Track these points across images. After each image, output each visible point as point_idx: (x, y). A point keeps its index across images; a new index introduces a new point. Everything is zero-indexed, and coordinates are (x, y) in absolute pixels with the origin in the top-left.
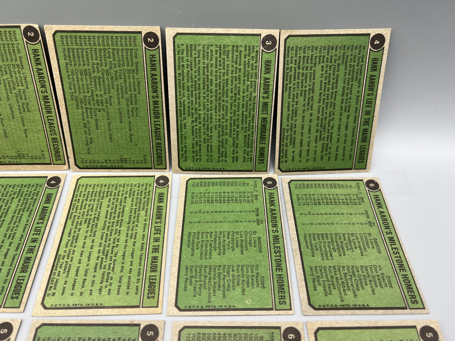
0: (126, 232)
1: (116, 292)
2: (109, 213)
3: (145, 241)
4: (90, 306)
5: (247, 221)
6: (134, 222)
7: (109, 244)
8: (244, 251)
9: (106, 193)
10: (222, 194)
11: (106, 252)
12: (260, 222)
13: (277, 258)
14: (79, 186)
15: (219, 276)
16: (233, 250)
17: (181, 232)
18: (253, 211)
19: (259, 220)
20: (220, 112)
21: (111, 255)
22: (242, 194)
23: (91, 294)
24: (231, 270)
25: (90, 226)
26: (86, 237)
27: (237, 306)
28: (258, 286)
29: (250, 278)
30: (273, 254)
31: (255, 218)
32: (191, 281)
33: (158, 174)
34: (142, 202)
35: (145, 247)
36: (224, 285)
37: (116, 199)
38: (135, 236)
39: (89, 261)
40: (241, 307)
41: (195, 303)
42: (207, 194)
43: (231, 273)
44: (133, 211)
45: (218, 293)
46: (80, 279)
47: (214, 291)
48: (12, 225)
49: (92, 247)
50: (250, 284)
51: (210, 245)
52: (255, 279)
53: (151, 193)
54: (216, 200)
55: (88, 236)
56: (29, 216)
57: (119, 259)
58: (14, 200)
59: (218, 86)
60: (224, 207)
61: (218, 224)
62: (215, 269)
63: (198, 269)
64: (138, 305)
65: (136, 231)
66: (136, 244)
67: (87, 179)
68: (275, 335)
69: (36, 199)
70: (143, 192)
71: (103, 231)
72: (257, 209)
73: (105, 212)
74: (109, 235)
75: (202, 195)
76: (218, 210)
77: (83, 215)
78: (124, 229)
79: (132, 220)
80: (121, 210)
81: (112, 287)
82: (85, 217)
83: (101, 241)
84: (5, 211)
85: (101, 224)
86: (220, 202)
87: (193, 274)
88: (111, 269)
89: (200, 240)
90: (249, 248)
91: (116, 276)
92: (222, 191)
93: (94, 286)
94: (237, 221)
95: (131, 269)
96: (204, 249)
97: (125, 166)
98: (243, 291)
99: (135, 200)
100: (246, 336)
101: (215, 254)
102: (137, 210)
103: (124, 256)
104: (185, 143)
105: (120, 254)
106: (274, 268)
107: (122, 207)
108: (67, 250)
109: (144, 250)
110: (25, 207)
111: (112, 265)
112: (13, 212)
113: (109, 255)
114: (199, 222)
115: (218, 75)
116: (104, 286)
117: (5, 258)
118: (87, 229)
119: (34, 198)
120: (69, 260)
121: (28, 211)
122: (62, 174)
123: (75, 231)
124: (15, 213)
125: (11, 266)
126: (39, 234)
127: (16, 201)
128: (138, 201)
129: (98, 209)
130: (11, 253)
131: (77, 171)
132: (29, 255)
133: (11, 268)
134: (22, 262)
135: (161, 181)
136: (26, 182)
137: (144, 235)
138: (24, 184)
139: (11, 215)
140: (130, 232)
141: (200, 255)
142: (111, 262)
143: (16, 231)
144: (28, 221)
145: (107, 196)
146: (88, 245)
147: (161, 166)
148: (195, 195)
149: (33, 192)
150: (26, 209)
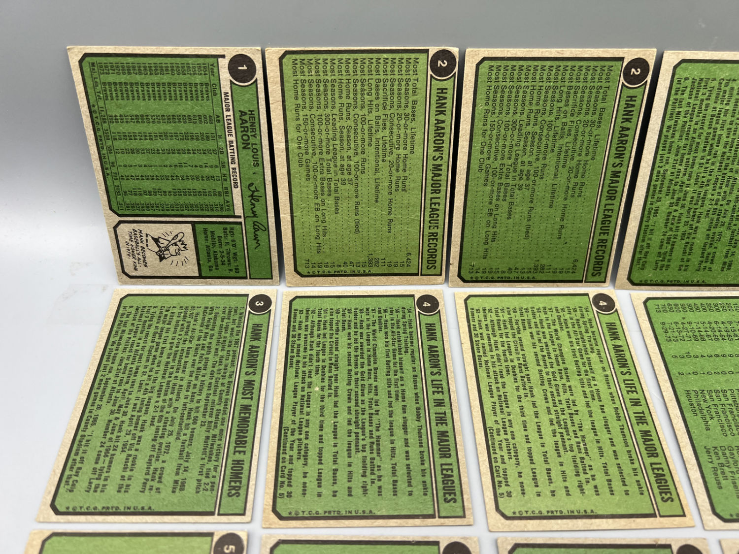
0: (580, 389)
1: (607, 490)
2: (540, 357)
3: (618, 405)
4: (576, 513)
6: (586, 372)
7: (563, 410)
9: (520, 323)
10: (713, 325)
11: (562, 423)
14: (472, 312)
17: (671, 389)
20: (721, 188)
21: (574, 428)
23: (568, 494)
25: (519, 379)
26: (519, 398)
32: (723, 473)
33: (593, 290)
34: (586, 338)
35: (622, 415)
37: (541, 334)
38: (599, 397)
39: (541, 438)
42: (687, 326)
44: (578, 354)
46: (540, 469)
48: (392, 377)
51: (732, 412)
53: (594, 324)
54: (708, 336)
55: (523, 396)
56: (413, 361)
57: (590, 437)
58: (378, 334)
59: (728, 147)
60: (727, 347)
61: (728, 377)
63: (727, 452)
64: (653, 512)
65: (596, 388)
66: (606, 410)
67: (480, 299)
69: (411, 333)
70: (581, 322)
71: (544, 387)
73: (533, 354)
75: (680, 326)
76: (719, 352)
77: (499, 360)
78: (575, 383)
79: (583, 369)
80: (558, 352)
81: (598, 483)
82: (504, 364)
83: (547, 405)
84: (371, 353)
85: (534, 375)
86: (717, 339)
87: (722, 460)
88: (583, 451)
89: (710, 403)
91: (595, 463)
92: (712, 320)
93: (568, 479)
95: (615, 452)
96: (723, 419)
97: (539, 278)
99: (572, 334)
103: (594, 429)
104: (650, 239)
105: (587, 426)
107: (556, 347)
108: (499, 418)
109: (622, 418)
110: (401, 346)
111: (582, 445)
112: (384, 355)
113: (571, 429)
115: (733, 129)
116: (584, 481)
117: (406, 432)
118: (516, 384)
119: (408, 331)
120: (509, 436)
121: (406, 352)
122: (436, 290)
123: (498, 388)
124: (388, 356)
125: (421, 446)
126: (443, 393)
127: (380, 335)
128: (579, 337)
129: (519, 349)
130: (412, 424)
131: (459, 286)
132: (443, 428)
133: (422, 449)
134: (436, 440)
135: (602, 303)
136: (384, 304)
137: (611, 394)
138: (383, 308)
139: (384, 360)
140: (587, 390)
141: (720, 428)
142: (577, 440)
143: (404, 388)
144: (414, 369)
145: (525, 328)
146: (529, 411)
147: (597, 278)
148: (667, 326)
149: (402, 321)
150: (403, 350)
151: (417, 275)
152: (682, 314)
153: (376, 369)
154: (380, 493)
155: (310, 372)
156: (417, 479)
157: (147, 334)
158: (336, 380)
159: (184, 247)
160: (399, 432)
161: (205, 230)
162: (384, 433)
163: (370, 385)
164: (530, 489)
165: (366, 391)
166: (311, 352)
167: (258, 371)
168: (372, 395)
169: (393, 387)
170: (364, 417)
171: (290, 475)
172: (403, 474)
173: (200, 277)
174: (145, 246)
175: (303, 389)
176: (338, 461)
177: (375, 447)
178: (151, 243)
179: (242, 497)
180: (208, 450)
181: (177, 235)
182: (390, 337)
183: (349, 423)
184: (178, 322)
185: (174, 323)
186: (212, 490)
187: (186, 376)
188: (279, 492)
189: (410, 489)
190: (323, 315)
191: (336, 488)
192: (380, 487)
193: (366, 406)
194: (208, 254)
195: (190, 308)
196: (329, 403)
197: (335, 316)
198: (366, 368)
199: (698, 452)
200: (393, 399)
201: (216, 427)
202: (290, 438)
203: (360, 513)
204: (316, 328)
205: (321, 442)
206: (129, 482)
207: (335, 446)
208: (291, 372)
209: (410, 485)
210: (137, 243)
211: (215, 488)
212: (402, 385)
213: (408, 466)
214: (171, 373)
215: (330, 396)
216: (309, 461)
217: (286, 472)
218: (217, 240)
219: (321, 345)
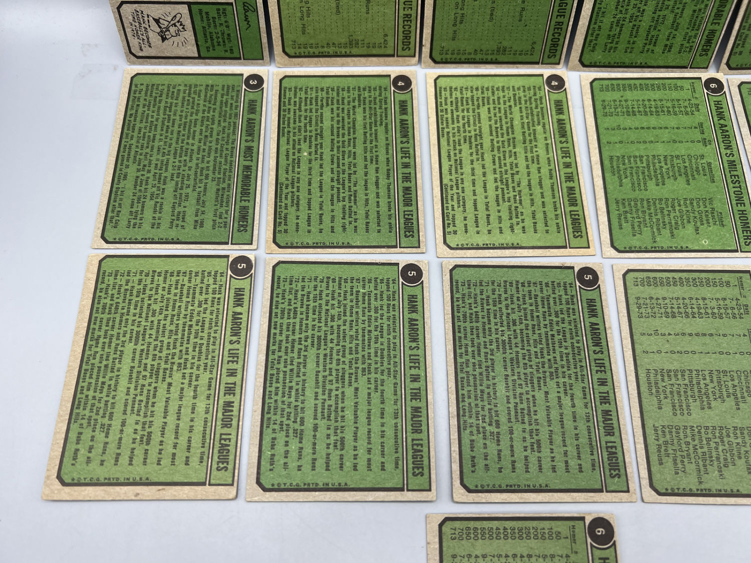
0: (523, 155)
1: (532, 230)
2: (494, 129)
3: (552, 167)
4: (505, 246)
5: (689, 140)
6: (531, 141)
7: (506, 171)
8: (691, 180)
9: (480, 100)
10: (647, 103)
11: (504, 180)
12: (707, 143)
13: (736, 189)
14: (440, 90)
15: (662, 212)
16: (676, 179)
17: (598, 155)
18: (696, 128)
19: (705, 139)
21: (513, 185)
22: (676, 103)
23: (501, 232)
24: (676, 204)
25: (474, 146)
26: (472, 161)
27: (691, 247)
28: (715, 224)
29: (703, 215)
30: (731, 185)
31: (699, 137)
32: (626, 218)
33: (547, 72)
34: (535, 113)
35: (554, 174)
36: (670, 223)
37: (497, 109)
38: (538, 161)
39: (486, 192)
40: (697, 248)
41: (636, 242)
42: (623, 103)
43: (677, 208)
44: (526, 126)
45: (663, 231)
46: (482, 214)
47: (658, 229)
48: (368, 145)
49: (484, 174)
50: (705, 222)
51: (643, 173)
52: (710, 216)
53: (544, 101)
54: (639, 112)
55: (475, 160)
56: (387, 132)
57: (525, 191)
58: (357, 110)
60: (653, 121)
61: (648, 145)
62: (655, 203)
63: (633, 203)
64: (564, 245)
65: (537, 153)
66: (542, 171)
67: (448, 79)
68: (744, 280)
69: (386, 109)
70: (533, 100)
71: (493, 153)
72: (701, 125)
73: (488, 126)
74: (502, 158)
75: (618, 103)
76: (645, 125)
77: (459, 131)
78: (519, 149)
79: (528, 138)
80: (509, 125)
81: (526, 224)
82: (463, 134)
83: (494, 167)
84: (351, 125)
85: (487, 144)
86: (646, 114)
87: (627, 209)
88: (518, 202)
89: (628, 166)
90: (696, 176)
91: (527, 210)
92: (646, 98)
93: (503, 222)
94: (674, 141)
95: (543, 202)
96: (635, 178)
97: (500, 60)
98: (697, 229)
99: (523, 109)
100: (708, 280)
101: (651, 184)
102: (531, 125)
103: (529, 185)
104: (601, 22)
105: (524, 183)
106: (734, 202)
107: (509, 120)
108: (453, 177)
109: (554, 178)
110: (377, 119)
111: (518, 197)
112: (362, 127)
113: (511, 185)
114: (621, 142)
116: (515, 223)
117: (378, 187)
118: (471, 151)
119: (384, 106)
120: (460, 191)
121: (381, 124)
122: (410, 71)
123: (455, 154)
124: (365, 128)
125: (389, 198)
126: (409, 157)
127: (359, 111)
128: (529, 111)
129: (477, 122)
130: (383, 182)
131: (429, 67)
132: (407, 185)
133: (390, 200)
134: (401, 193)
135: (554, 83)
136: (363, 83)
137: (548, 158)
138: (362, 86)
139: (362, 131)
140: (529, 155)
141: (630, 185)
142: (515, 193)
143: (378, 153)
144: (387, 139)
145: (484, 105)
146: (479, 171)
147: (552, 60)
148: (606, 103)
149: (378, 98)
150: (378, 123)
151: (393, 56)
152: (622, 93)
153: (355, 138)
154: (356, 231)
155: (299, 140)
156: (385, 220)
157: (159, 108)
158: (321, 147)
159: (183, 28)
160: (372, 187)
161: (200, 10)
162: (360, 188)
163: (350, 151)
164: (472, 229)
165: (346, 156)
166: (300, 124)
167: (256, 139)
168: (351, 159)
169: (368, 153)
170: (344, 176)
171: (286, 217)
172: (374, 218)
173: (200, 57)
174: (148, 27)
175: (294, 154)
176: (324, 208)
177: (352, 198)
178: (153, 23)
179: (249, 232)
180: (219, 199)
181: (175, 16)
182: (368, 112)
183: (332, 180)
184: (184, 98)
185: (180, 98)
186: (225, 227)
187: (196, 142)
188: (277, 229)
189: (379, 228)
190: (309, 93)
191: (322, 227)
192: (356, 227)
193: (346, 167)
194: (205, 35)
195: (193, 86)
196: (315, 165)
197: (319, 94)
198: (346, 138)
199: (610, 202)
200: (369, 163)
201: (224, 182)
202: (285, 191)
203: (340, 244)
204: (303, 104)
205: (310, 193)
206: (159, 221)
207: (321, 197)
208: (283, 140)
209: (379, 225)
210: (140, 23)
211: (228, 226)
212: (376, 152)
213: (378, 212)
214: (183, 140)
215: (316, 159)
216: (301, 208)
217: (283, 215)
218: (211, 21)
219: (308, 119)
